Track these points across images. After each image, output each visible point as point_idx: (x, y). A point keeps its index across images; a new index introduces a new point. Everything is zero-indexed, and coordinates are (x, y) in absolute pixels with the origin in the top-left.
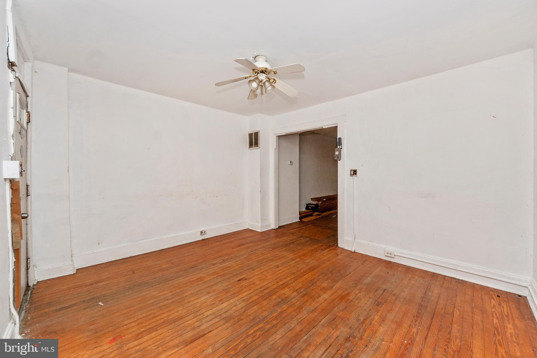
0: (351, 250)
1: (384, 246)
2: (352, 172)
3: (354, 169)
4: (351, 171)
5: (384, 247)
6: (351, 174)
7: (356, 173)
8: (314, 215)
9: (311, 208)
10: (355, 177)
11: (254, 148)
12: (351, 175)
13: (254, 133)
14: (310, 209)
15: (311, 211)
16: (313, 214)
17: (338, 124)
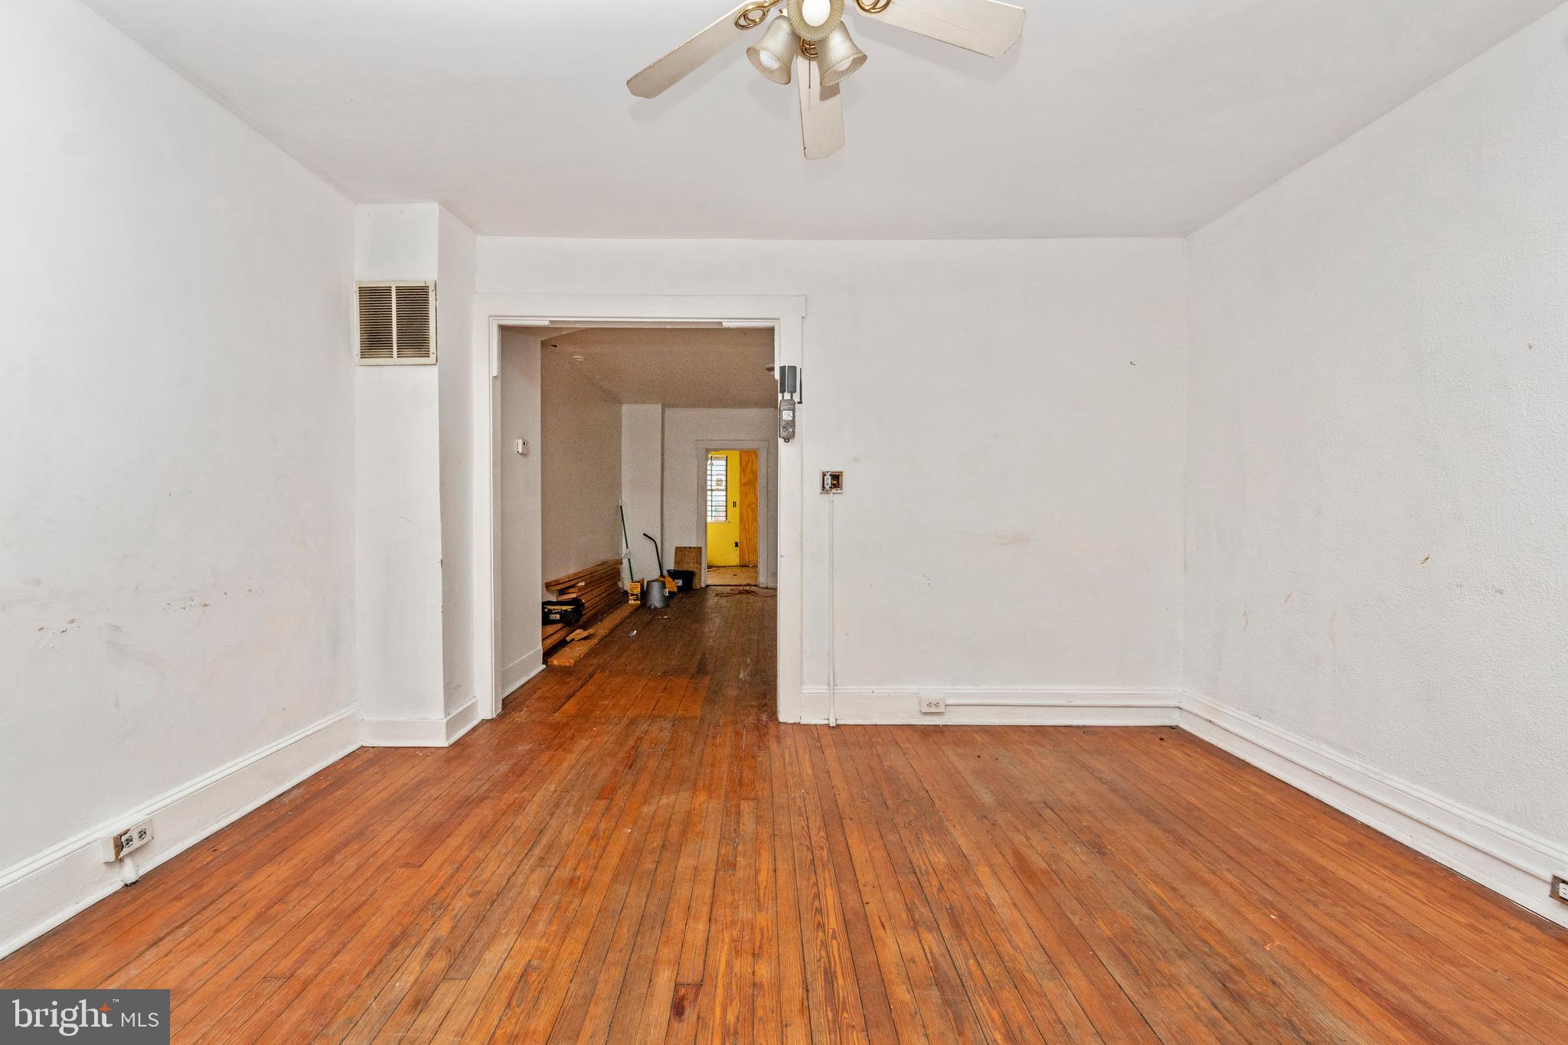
0: (826, 722)
1: (913, 688)
2: (828, 480)
3: (836, 469)
4: (824, 475)
5: (915, 691)
6: (823, 486)
7: (838, 482)
8: (573, 639)
9: (558, 617)
10: (836, 496)
11: (395, 359)
12: (823, 490)
13: (398, 288)
14: (555, 622)
15: (559, 626)
16: (568, 639)
17: (778, 319)
